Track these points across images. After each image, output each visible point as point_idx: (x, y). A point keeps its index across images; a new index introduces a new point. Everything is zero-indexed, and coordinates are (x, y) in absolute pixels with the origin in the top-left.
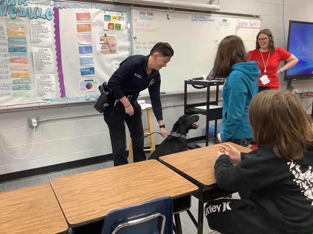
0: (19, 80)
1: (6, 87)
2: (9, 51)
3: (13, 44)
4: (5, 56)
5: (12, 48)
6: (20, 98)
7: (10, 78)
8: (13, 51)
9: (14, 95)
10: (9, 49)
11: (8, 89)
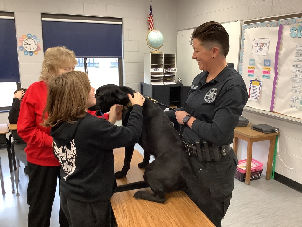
1: (296, 100)
7: (301, 93)
9: (300, 109)
11: (297, 102)
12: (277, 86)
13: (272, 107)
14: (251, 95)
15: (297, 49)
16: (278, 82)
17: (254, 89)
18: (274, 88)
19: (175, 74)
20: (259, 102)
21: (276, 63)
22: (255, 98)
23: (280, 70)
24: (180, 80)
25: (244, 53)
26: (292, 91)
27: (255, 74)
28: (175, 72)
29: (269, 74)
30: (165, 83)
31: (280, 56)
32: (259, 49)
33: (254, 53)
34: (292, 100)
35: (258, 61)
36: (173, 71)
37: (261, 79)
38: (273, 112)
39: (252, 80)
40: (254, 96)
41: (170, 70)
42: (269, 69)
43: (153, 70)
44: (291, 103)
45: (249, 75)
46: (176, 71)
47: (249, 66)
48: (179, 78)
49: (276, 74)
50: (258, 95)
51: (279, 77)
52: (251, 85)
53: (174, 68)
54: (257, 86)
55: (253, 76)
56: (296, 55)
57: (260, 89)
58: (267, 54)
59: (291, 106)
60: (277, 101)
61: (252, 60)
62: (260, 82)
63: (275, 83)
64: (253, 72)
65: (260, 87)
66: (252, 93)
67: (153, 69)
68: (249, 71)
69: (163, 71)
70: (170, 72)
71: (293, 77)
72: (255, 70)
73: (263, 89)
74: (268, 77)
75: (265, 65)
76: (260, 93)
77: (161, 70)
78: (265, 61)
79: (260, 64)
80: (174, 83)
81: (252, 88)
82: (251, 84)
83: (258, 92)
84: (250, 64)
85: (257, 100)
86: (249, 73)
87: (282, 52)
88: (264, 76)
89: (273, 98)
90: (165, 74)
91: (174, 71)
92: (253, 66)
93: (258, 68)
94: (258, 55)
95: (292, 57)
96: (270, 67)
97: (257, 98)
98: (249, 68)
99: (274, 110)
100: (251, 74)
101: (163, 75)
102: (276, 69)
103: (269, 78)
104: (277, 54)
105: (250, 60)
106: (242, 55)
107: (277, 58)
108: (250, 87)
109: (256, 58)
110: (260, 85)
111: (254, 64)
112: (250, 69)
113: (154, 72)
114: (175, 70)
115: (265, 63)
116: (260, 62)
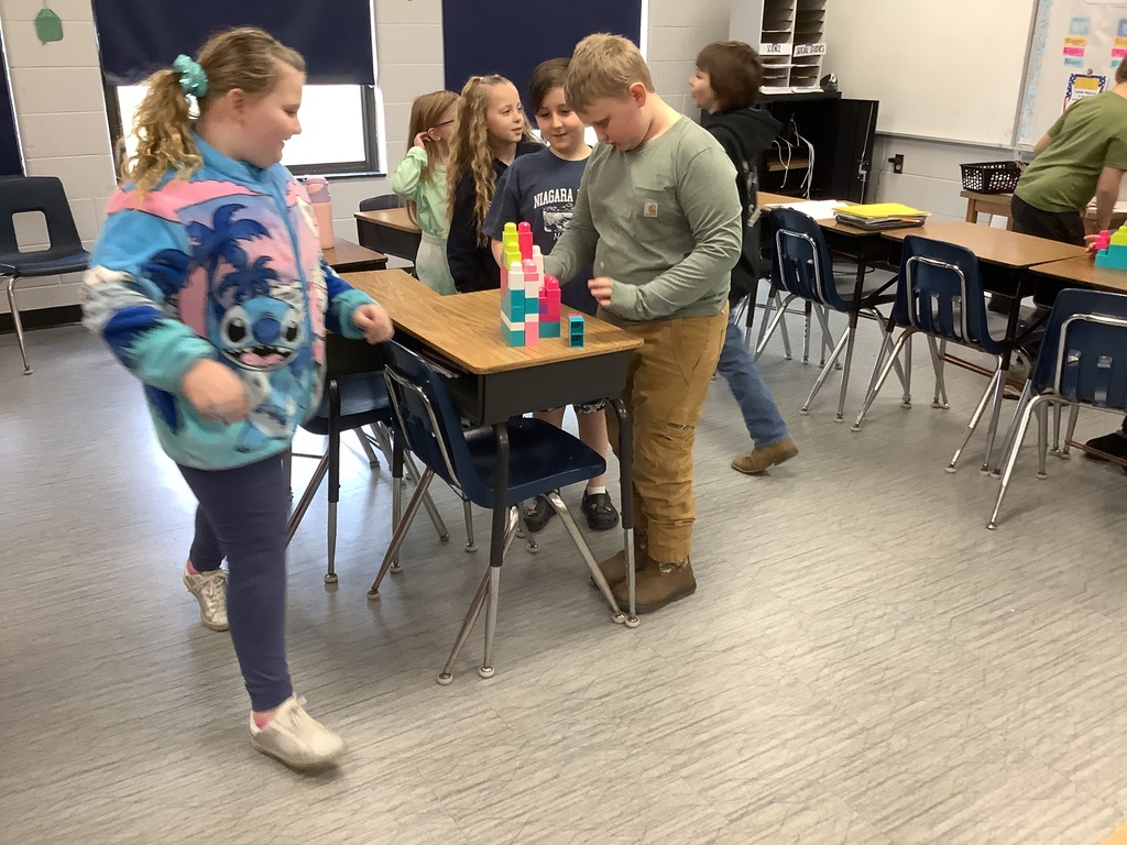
19: (820, 63)
24: (834, 81)
27: (1085, 58)
28: (822, 57)
30: (796, 90)
35: (1100, 22)
36: (815, 53)
37: (1106, 70)
39: (1073, 77)
43: (766, 49)
45: (1067, 61)
46: (824, 53)
47: (1069, 36)
48: (833, 75)
52: (1070, 90)
53: (819, 45)
55: (1078, 63)
61: (1081, 21)
62: (1102, 79)
64: (1078, 52)
67: (766, 45)
68: (1066, 51)
69: (791, 53)
70: (809, 54)
72: (1088, 49)
75: (1120, 34)
77: (785, 48)
78: (1123, 22)
79: (1105, 30)
80: (816, 88)
82: (1073, 86)
84: (1071, 32)
86: (1068, 57)
90: (795, 60)
91: (818, 53)
92: (1083, 38)
93: (1098, 42)
98: (1068, 40)
100: (1073, 57)
101: (789, 65)
105: (1075, 20)
106: (1049, 7)
108: (1067, 93)
109: (1095, 16)
111: (1086, 31)
112: (1070, 45)
113: (770, 53)
114: (820, 49)
115: (1121, 28)
116: (1105, 24)
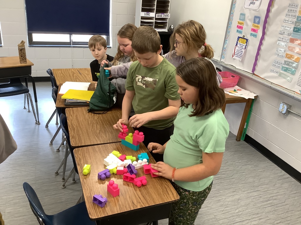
0: (290, 62)
1: (278, 65)
2: (294, 31)
3: (299, 24)
4: (289, 35)
5: (296, 28)
6: (284, 80)
7: (284, 58)
8: (296, 31)
9: (280, 75)
10: (294, 28)
11: (278, 67)
12: (262, 48)
13: (254, 70)
14: (236, 54)
15: (289, 8)
16: (264, 42)
17: (240, 47)
18: (259, 49)
19: (168, 21)
20: (242, 61)
21: (266, 22)
22: (239, 56)
23: (268, 30)
24: (173, 28)
25: (237, 5)
26: (275, 54)
27: (243, 31)
28: (168, 19)
29: (257, 33)
31: (271, 14)
32: (251, 3)
33: (246, 7)
34: (274, 64)
35: (248, 17)
36: (166, 17)
37: (248, 37)
38: (254, 74)
39: (239, 38)
40: (239, 55)
41: (163, 16)
42: (258, 27)
43: (143, 14)
44: (272, 68)
45: (237, 31)
46: (169, 17)
47: (239, 21)
48: (172, 26)
49: (264, 33)
50: (242, 54)
51: (266, 37)
52: (237, 43)
53: (167, 14)
54: (243, 44)
55: (240, 32)
56: (287, 15)
57: (245, 48)
58: (258, 10)
59: (272, 71)
60: (260, 63)
61: (243, 15)
62: (247, 40)
63: (261, 43)
64: (242, 28)
65: (246, 46)
66: (237, 51)
68: (238, 27)
69: (154, 16)
71: (280, 39)
72: (244, 27)
73: (249, 48)
74: (255, 36)
75: (254, 22)
76: (245, 52)
77: (152, 15)
78: (256, 17)
79: (250, 20)
80: (165, 30)
81: (238, 45)
82: (238, 41)
83: (243, 50)
84: (240, 19)
85: (240, 60)
87: (273, 10)
88: (251, 34)
89: (256, 59)
90: (156, 19)
92: (243, 22)
93: (247, 25)
94: (250, 9)
95: (283, 17)
96: (259, 25)
97: (241, 58)
98: (238, 23)
99: (255, 73)
100: (239, 30)
101: (154, 20)
102: (264, 28)
103: (256, 38)
104: (268, 11)
105: (241, 14)
106: (234, 8)
107: (267, 16)
108: (236, 44)
109: (247, 14)
110: (246, 44)
111: (244, 20)
112: (239, 25)
113: (145, 16)
114: (168, 16)
115: (254, 19)
116: (250, 18)
